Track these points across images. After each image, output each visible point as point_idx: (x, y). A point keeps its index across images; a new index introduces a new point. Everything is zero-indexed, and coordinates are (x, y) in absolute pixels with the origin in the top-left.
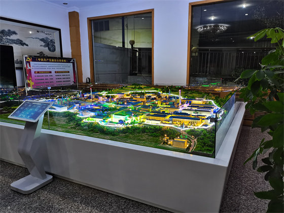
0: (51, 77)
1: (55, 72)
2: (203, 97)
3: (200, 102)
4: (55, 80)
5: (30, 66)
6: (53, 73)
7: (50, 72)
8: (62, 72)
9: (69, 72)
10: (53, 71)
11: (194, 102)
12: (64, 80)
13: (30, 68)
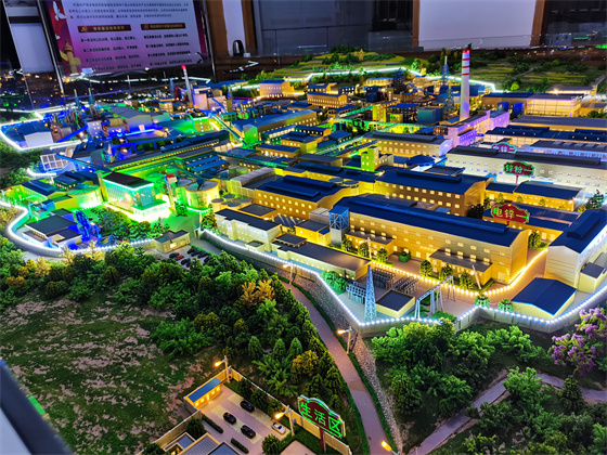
0: (131, 43)
1: (143, 27)
2: (587, 85)
3: (567, 108)
4: (142, 50)
5: (62, 11)
6: (136, 31)
7: (127, 28)
8: (163, 27)
9: (183, 26)
10: (135, 24)
11: (536, 106)
12: (171, 49)
13: (62, 17)
